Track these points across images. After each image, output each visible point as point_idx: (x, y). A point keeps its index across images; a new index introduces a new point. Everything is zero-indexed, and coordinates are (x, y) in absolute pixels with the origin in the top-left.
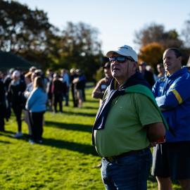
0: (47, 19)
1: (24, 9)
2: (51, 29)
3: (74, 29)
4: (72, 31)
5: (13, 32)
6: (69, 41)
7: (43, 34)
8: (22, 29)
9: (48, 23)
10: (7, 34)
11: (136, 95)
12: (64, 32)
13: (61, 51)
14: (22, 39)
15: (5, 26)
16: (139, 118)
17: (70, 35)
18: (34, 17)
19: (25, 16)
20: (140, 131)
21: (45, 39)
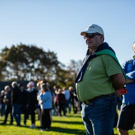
0: (56, 58)
1: (40, 51)
2: (59, 65)
3: (76, 65)
4: (74, 67)
5: (33, 67)
6: (72, 74)
7: (54, 69)
8: (39, 65)
9: (57, 61)
10: (28, 69)
11: (103, 56)
12: (68, 67)
13: (66, 81)
14: (39, 72)
15: (27, 63)
16: (106, 72)
17: (73, 69)
18: (47, 57)
19: (41, 56)
20: (107, 81)
21: (55, 72)
